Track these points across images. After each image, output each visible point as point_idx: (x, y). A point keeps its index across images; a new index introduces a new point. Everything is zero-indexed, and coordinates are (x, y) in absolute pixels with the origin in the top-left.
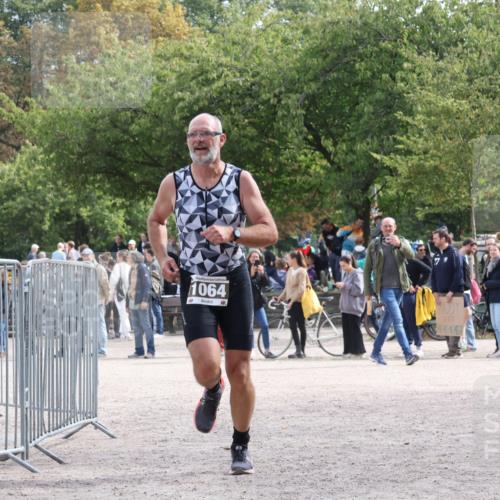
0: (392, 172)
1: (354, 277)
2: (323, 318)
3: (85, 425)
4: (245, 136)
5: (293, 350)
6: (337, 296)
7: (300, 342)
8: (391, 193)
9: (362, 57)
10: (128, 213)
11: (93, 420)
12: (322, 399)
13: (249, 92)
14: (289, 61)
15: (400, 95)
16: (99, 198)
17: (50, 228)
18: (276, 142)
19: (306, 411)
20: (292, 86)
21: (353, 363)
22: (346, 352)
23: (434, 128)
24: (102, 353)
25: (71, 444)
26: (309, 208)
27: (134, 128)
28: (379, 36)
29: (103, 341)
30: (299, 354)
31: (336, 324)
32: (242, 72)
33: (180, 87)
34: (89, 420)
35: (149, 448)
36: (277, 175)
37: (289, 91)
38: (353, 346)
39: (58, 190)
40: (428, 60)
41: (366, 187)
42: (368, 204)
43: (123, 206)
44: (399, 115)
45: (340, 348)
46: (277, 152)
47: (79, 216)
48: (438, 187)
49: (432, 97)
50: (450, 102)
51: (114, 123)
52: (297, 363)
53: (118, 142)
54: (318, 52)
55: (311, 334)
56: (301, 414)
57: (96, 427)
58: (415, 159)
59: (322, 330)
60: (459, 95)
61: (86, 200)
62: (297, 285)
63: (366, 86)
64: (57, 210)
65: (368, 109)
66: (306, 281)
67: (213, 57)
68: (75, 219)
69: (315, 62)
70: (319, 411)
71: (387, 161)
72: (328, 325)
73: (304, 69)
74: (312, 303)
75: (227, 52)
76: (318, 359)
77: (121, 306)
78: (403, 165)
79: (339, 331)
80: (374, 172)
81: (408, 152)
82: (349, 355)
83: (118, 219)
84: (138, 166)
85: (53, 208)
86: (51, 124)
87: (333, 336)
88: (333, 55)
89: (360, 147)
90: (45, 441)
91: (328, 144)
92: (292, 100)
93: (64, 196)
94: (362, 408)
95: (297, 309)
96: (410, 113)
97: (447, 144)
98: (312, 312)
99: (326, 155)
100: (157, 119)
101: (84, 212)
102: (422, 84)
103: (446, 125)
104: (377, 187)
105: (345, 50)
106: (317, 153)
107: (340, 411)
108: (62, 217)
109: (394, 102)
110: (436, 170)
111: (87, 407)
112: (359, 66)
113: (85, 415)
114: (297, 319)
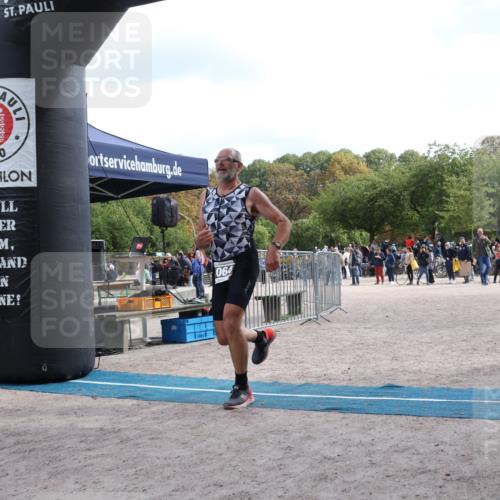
0: (443, 218)
3: (337, 309)
4: (389, 206)
5: (408, 282)
7: (411, 279)
8: (442, 225)
9: (430, 177)
10: (348, 235)
11: (340, 307)
13: (390, 191)
14: (404, 180)
15: (445, 191)
16: (338, 230)
17: (322, 241)
20: (406, 189)
21: (431, 286)
23: (457, 202)
25: (332, 315)
26: (413, 231)
27: (350, 206)
28: (436, 170)
30: (411, 283)
32: (388, 184)
33: (366, 190)
35: (359, 316)
36: (401, 220)
38: (431, 280)
39: (324, 228)
40: (454, 178)
41: (433, 223)
42: (434, 230)
43: (346, 232)
44: (444, 198)
46: (401, 212)
48: (459, 223)
49: (456, 191)
50: (462, 192)
51: (343, 204)
53: (344, 210)
57: (341, 309)
58: (451, 213)
60: (466, 190)
61: (333, 231)
62: (409, 259)
63: (432, 188)
64: (324, 235)
65: (433, 195)
66: (413, 257)
67: (377, 179)
68: (330, 237)
69: (414, 180)
71: (441, 214)
73: (409, 183)
74: (415, 265)
75: (382, 178)
78: (446, 215)
80: (436, 218)
81: (448, 211)
83: (345, 237)
84: (351, 218)
86: (321, 204)
88: (420, 177)
89: (430, 209)
90: (323, 314)
91: (419, 209)
92: (406, 193)
93: (326, 229)
95: (409, 267)
96: (448, 196)
97: (462, 208)
99: (418, 212)
100: (358, 202)
101: (333, 235)
102: (452, 186)
103: (461, 201)
105: (424, 175)
106: (415, 212)
108: (325, 237)
109: (442, 193)
110: (458, 216)
111: (337, 302)
112: (429, 180)
113: (337, 305)
114: (410, 271)
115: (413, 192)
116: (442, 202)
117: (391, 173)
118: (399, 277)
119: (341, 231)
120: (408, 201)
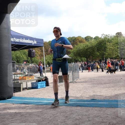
0: (106, 54)
7: (98, 71)
8: (106, 56)
9: (102, 43)
13: (92, 47)
14: (95, 44)
15: (106, 47)
19: (99, 77)
20: (96, 46)
23: (109, 50)
25: (77, 81)
26: (98, 58)
27: (81, 51)
28: (104, 41)
30: (98, 72)
32: (91, 45)
33: (85, 47)
35: (84, 81)
37: (95, 47)
40: (109, 43)
41: (103, 55)
42: (104, 57)
44: (106, 49)
45: (101, 71)
46: (95, 53)
48: (110, 56)
49: (109, 47)
50: (111, 47)
51: (79, 51)
52: (97, 73)
54: (98, 43)
55: (99, 70)
58: (108, 53)
60: (112, 47)
62: (97, 65)
63: (103, 46)
64: (74, 59)
65: (103, 48)
66: (98, 65)
67: (88, 44)
71: (105, 53)
73: (97, 45)
74: (99, 67)
75: (90, 44)
77: (80, 68)
78: (107, 54)
80: (104, 54)
81: (107, 52)
83: (80, 59)
84: (81, 55)
86: (73, 51)
88: (100, 43)
89: (102, 52)
90: (75, 80)
91: (100, 52)
95: (97, 67)
96: (107, 48)
97: (111, 51)
99: (99, 53)
100: (83, 50)
101: (77, 59)
102: (108, 46)
103: (111, 50)
104: (104, 56)
105: (101, 43)
109: (106, 48)
110: (110, 54)
111: (78, 77)
112: (102, 44)
113: (78, 78)
114: (97, 68)
115: (98, 47)
116: (105, 50)
117: (92, 42)
118: (94, 70)
119: (79, 58)
120: (97, 50)
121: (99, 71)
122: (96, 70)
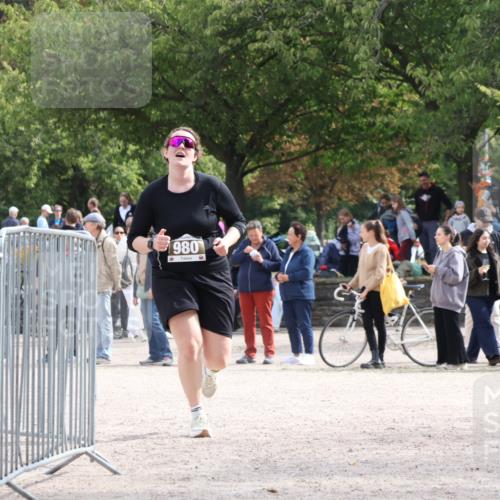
1: (451, 257)
2: (410, 313)
3: (78, 456)
4: (304, 60)
6: (429, 283)
10: (144, 165)
11: (89, 449)
12: (405, 426)
16: (104, 142)
17: (37, 185)
18: (349, 69)
19: (382, 440)
22: (441, 361)
24: (106, 357)
26: (393, 161)
29: (108, 341)
30: (377, 363)
31: (427, 323)
34: (83, 450)
36: (349, 115)
39: (47, 132)
41: (472, 132)
43: (136, 155)
47: (76, 168)
52: (373, 375)
55: (392, 335)
56: (375, 445)
57: (93, 459)
59: (408, 330)
61: (85, 149)
62: (374, 268)
64: (47, 161)
66: (386, 262)
68: (71, 172)
70: (401, 442)
72: (416, 323)
76: (402, 369)
79: (430, 332)
82: (444, 365)
83: (132, 172)
85: (43, 157)
87: (423, 338)
90: (20, 477)
91: (419, 73)
93: (56, 141)
94: (460, 438)
95: (373, 301)
98: (394, 306)
101: (85, 163)
106: (405, 84)
107: (429, 442)
108: (53, 169)
113: (77, 442)
114: (373, 314)
118: (332, 336)
119: (115, 147)
120: (377, 42)
121: (389, 355)
122: (360, 335)
